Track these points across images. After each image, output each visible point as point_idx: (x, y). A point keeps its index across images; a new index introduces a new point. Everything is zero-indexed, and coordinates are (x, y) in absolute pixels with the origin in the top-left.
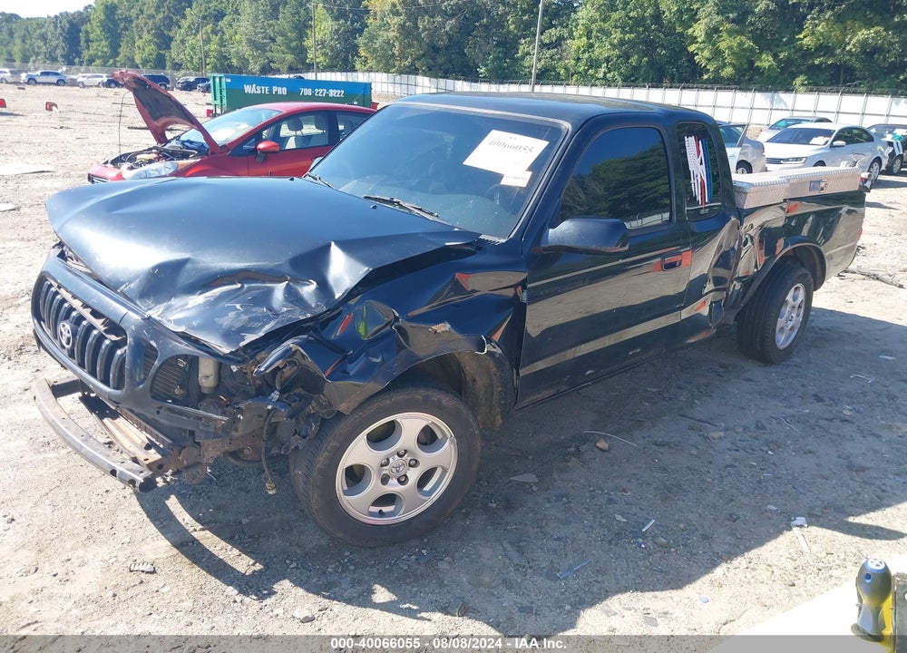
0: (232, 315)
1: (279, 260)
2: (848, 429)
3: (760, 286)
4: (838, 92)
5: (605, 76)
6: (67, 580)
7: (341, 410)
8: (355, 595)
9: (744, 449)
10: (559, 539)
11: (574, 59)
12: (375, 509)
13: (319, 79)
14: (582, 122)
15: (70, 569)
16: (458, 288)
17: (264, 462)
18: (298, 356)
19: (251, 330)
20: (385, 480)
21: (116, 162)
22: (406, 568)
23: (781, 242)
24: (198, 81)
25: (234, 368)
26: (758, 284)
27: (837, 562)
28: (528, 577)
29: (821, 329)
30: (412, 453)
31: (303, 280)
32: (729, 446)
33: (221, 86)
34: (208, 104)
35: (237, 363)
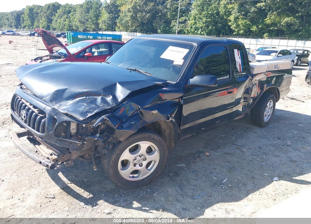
0: (83, 107)
1: (99, 89)
2: (289, 148)
3: (258, 101)
4: (279, 39)
5: (200, 33)
6: (24, 201)
7: (121, 140)
8: (125, 205)
9: (255, 155)
10: (194, 185)
11: (190, 27)
12: (131, 175)
13: (103, 33)
14: (201, 43)
15: (24, 197)
16: (160, 99)
17: (93, 159)
18: (106, 121)
19: (90, 112)
20: (135, 165)
21: (36, 60)
22: (142, 195)
23: (265, 85)
24: (62, 34)
25: (84, 125)
26: (258, 100)
27: (289, 192)
28: (185, 198)
29: (278, 116)
30: (144, 156)
31: (108, 95)
32: (250, 154)
33: (70, 36)
34: (65, 42)
35: (85, 123)
